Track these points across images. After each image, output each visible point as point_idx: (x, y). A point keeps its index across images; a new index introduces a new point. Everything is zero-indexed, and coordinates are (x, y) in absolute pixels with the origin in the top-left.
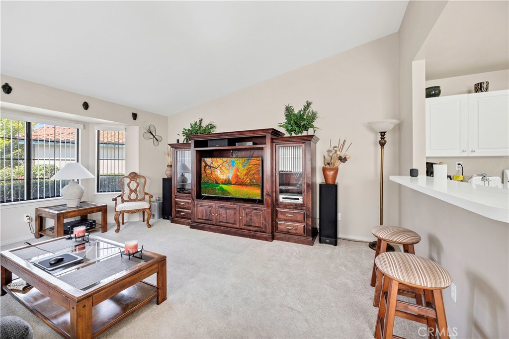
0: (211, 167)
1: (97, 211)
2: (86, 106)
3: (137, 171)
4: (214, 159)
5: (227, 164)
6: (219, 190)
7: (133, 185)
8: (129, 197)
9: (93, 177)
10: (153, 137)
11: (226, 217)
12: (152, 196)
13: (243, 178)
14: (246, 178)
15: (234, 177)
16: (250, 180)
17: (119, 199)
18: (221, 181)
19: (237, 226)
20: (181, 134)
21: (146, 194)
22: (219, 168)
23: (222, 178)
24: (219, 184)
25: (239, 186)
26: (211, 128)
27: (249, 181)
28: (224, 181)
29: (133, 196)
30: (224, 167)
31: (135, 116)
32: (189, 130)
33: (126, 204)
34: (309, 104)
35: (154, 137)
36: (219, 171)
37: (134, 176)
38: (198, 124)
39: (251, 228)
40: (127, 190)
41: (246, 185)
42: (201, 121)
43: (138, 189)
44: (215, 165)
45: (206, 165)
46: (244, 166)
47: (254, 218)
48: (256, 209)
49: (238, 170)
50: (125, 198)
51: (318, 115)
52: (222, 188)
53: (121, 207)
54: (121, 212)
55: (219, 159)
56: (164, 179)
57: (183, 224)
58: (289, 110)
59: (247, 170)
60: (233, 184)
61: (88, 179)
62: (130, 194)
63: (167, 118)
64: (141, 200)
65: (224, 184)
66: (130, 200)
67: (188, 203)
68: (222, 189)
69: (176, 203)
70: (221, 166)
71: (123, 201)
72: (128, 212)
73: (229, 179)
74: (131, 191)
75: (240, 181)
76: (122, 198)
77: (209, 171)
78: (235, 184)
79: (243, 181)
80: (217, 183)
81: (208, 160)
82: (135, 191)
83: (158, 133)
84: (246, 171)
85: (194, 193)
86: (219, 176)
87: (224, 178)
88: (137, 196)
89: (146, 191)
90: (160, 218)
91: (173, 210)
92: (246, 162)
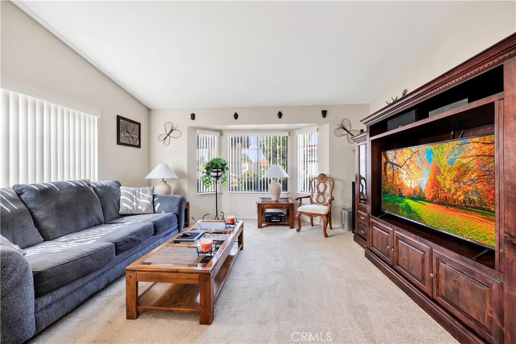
0: (393, 164)
4: (399, 151)
5: (418, 159)
6: (403, 210)
7: (322, 187)
8: (317, 199)
10: (346, 132)
11: (408, 261)
13: (450, 190)
14: (457, 191)
15: (430, 184)
16: (465, 193)
18: (407, 191)
22: (405, 167)
23: (409, 186)
24: (404, 197)
25: (441, 207)
27: (461, 198)
28: (412, 192)
29: (321, 199)
30: (413, 165)
31: (324, 113)
35: (348, 132)
36: (405, 172)
37: (323, 178)
41: (454, 206)
44: (400, 161)
45: (388, 161)
49: (438, 170)
52: (409, 206)
59: (458, 169)
60: (428, 202)
62: (319, 196)
63: (368, 104)
64: (327, 205)
65: (413, 199)
66: (318, 203)
68: (408, 209)
70: (408, 162)
71: (312, 203)
73: (421, 190)
75: (442, 195)
76: (311, 200)
77: (390, 172)
78: (430, 201)
79: (449, 195)
80: (401, 196)
81: (390, 154)
82: (323, 193)
84: (455, 173)
85: (370, 206)
86: (405, 181)
87: (413, 186)
88: (324, 199)
92: (456, 152)
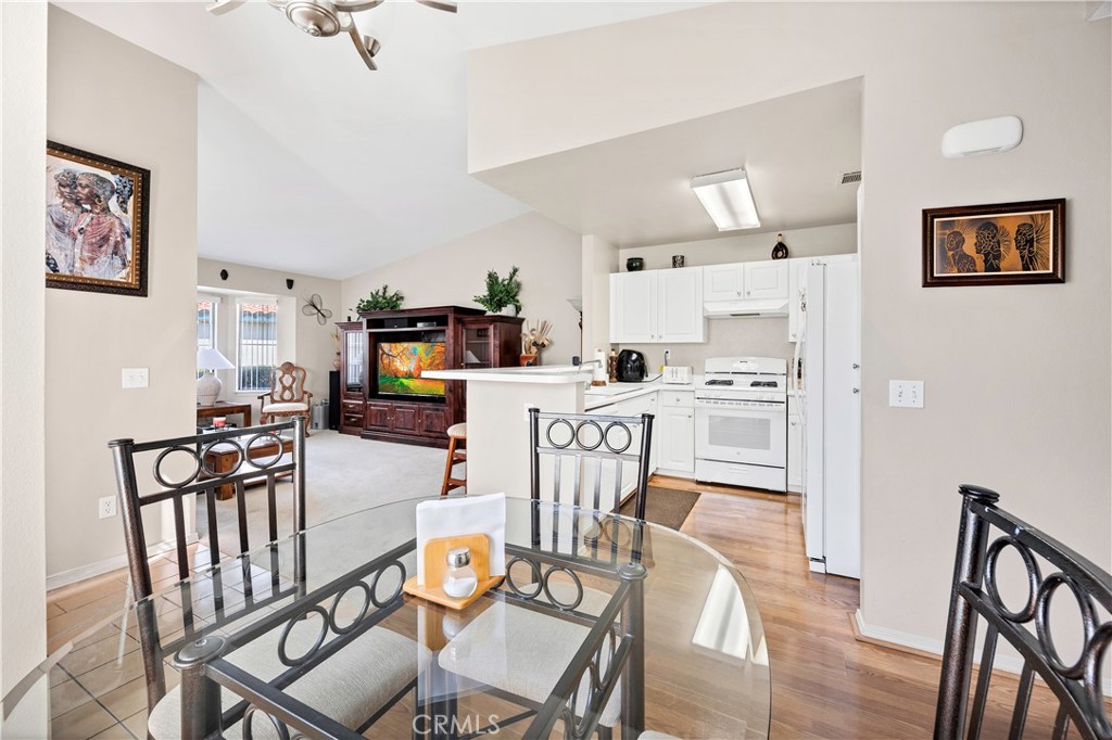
0: (389, 355)
1: (239, 412)
2: (224, 275)
3: (294, 362)
4: (393, 345)
5: (408, 352)
6: (398, 386)
7: (287, 380)
8: (281, 397)
9: (232, 366)
10: (317, 312)
11: (404, 421)
12: (311, 395)
15: (416, 368)
17: (267, 399)
18: (401, 373)
19: (416, 432)
20: (355, 309)
21: (305, 393)
22: (399, 357)
23: (402, 370)
24: (399, 378)
26: (397, 299)
28: (404, 374)
29: (287, 395)
30: (404, 356)
31: (290, 284)
32: (368, 302)
33: (276, 405)
34: (515, 271)
35: (319, 311)
36: (399, 361)
37: (288, 368)
38: (381, 293)
39: (432, 434)
40: (278, 388)
42: (385, 289)
43: (294, 386)
44: (394, 353)
45: (384, 353)
46: (427, 355)
47: (436, 421)
48: (437, 410)
49: (420, 360)
50: (276, 397)
51: (523, 287)
52: (403, 383)
53: (269, 407)
54: (269, 414)
55: (398, 345)
56: (331, 373)
57: (354, 434)
58: (492, 278)
59: (431, 359)
61: (226, 370)
62: (284, 392)
63: (340, 281)
64: (297, 401)
65: (405, 378)
66: (283, 401)
67: (359, 405)
68: (402, 385)
69: (345, 405)
70: (401, 354)
71: (273, 401)
72: (278, 414)
73: (410, 372)
74: (284, 388)
76: (272, 398)
77: (386, 361)
80: (396, 377)
81: (386, 346)
82: (290, 388)
83: (325, 306)
84: (430, 361)
85: (367, 391)
86: (399, 367)
87: (405, 370)
88: (293, 395)
89: (305, 389)
90: (325, 428)
91: (342, 415)
92: (430, 350)
